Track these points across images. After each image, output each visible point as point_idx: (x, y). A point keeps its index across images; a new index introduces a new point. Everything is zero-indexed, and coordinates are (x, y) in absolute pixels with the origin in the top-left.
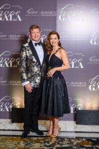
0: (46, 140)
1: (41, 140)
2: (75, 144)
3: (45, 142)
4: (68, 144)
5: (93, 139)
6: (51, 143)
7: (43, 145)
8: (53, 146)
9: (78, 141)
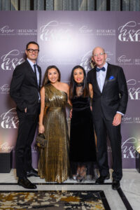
0: (21, 196)
1: (14, 196)
2: (57, 200)
3: (18, 199)
4: (49, 200)
5: (83, 194)
6: (26, 200)
7: (15, 203)
8: (29, 205)
9: (62, 197)
